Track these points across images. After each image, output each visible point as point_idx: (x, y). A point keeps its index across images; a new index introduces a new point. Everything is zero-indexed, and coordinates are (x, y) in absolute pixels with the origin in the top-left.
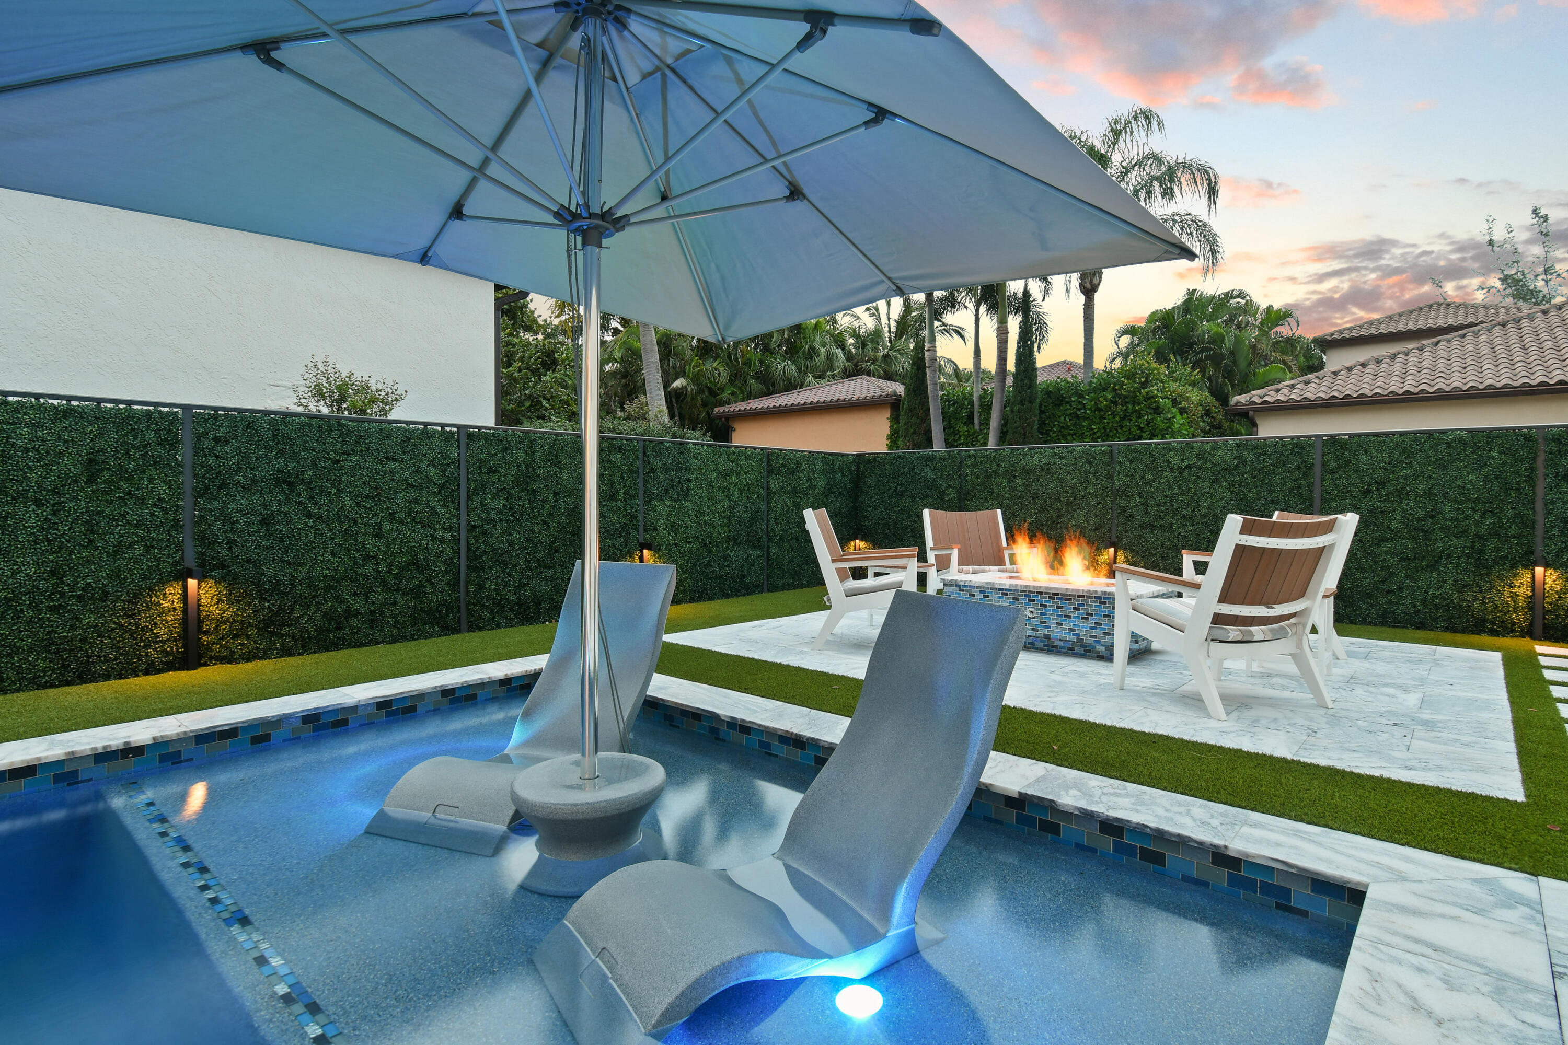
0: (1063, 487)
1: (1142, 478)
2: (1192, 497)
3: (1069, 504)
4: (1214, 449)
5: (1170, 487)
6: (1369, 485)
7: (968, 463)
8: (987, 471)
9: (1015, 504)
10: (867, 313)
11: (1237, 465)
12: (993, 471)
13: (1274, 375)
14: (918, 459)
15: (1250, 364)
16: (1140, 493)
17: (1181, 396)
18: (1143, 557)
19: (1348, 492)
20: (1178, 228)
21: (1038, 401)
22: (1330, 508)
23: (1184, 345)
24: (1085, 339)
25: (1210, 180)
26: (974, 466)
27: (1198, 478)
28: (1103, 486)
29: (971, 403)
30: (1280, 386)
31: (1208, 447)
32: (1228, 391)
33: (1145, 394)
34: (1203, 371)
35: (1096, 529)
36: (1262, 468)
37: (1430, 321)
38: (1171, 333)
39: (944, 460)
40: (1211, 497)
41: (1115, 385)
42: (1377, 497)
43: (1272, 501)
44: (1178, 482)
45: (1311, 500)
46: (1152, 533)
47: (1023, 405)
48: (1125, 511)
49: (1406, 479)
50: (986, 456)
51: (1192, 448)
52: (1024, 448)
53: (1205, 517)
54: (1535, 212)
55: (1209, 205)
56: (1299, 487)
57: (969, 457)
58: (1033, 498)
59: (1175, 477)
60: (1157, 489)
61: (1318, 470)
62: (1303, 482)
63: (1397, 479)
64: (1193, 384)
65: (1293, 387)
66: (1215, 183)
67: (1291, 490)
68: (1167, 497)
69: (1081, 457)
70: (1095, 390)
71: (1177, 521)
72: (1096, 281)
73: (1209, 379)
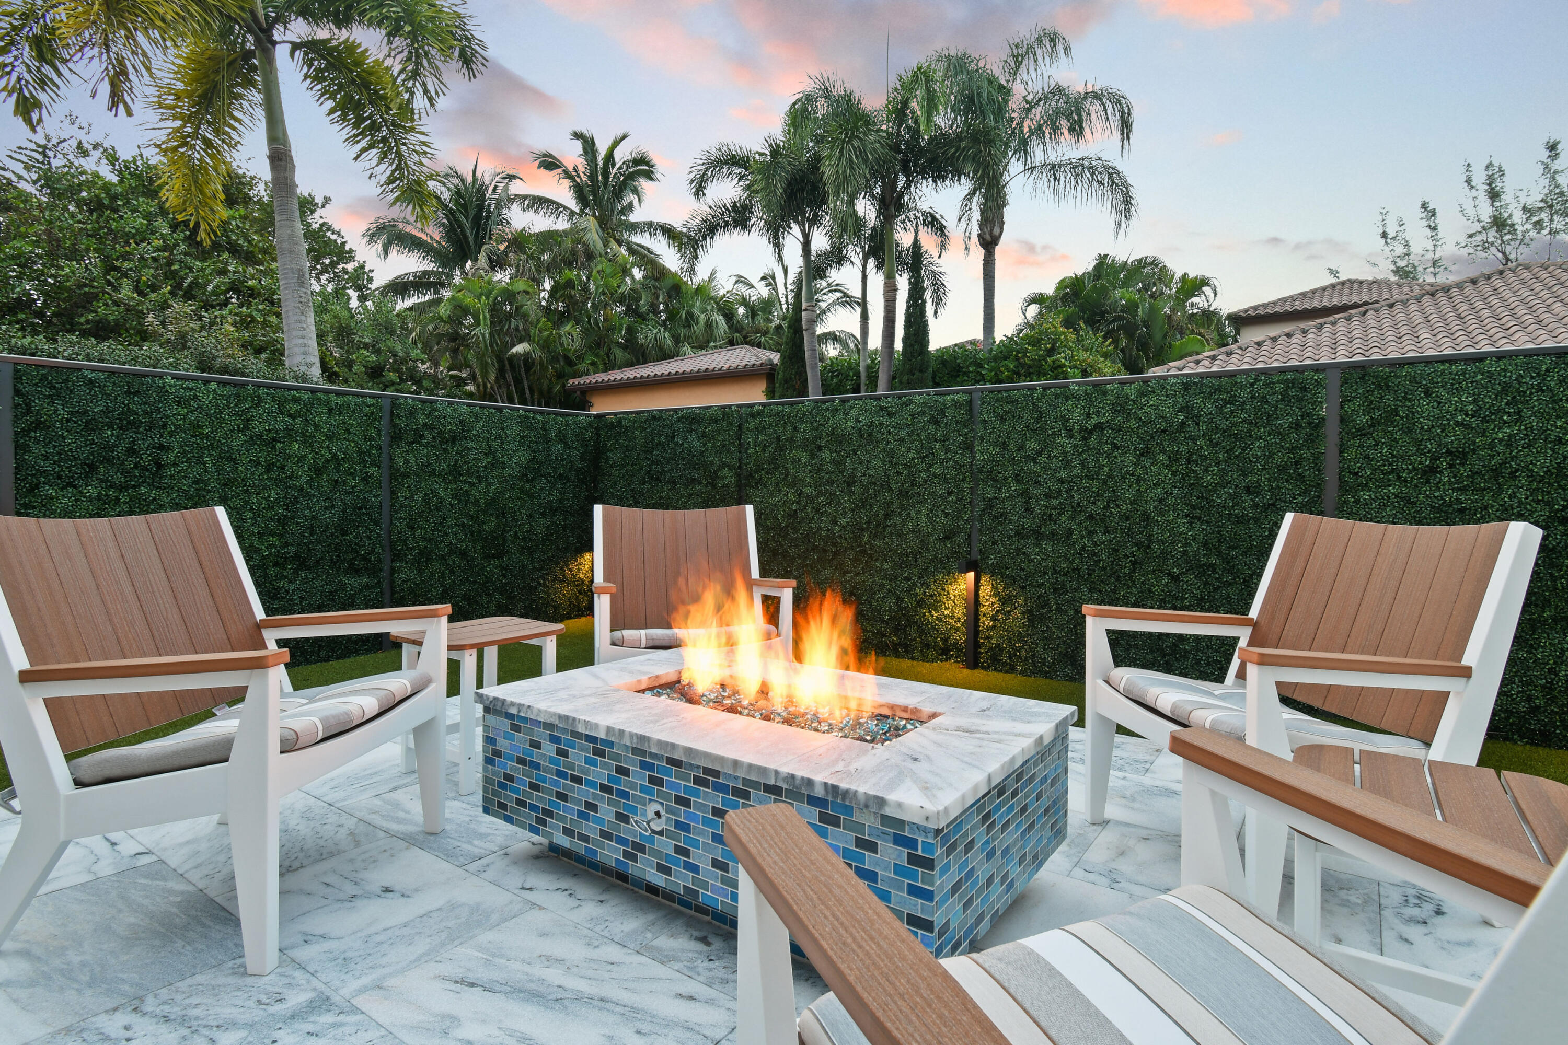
0: (894, 465)
1: (1021, 448)
2: (1105, 482)
3: (903, 494)
4: (1142, 394)
5: (1067, 464)
6: (1434, 458)
7: (751, 426)
8: (778, 438)
9: (820, 493)
10: (763, 283)
11: (1183, 423)
12: (787, 440)
13: (1190, 348)
14: (679, 420)
15: (1165, 336)
16: (1017, 475)
17: (1091, 367)
18: (1023, 588)
19: (1393, 471)
20: (1088, 175)
21: (931, 370)
22: (1357, 502)
23: (1095, 314)
24: (985, 300)
25: (1123, 112)
26: (760, 430)
27: (1116, 447)
28: (956, 462)
29: (858, 374)
30: (1200, 357)
31: (1131, 391)
32: (1143, 365)
33: (1051, 363)
34: (1116, 342)
35: (947, 537)
36: (1229, 428)
37: (1345, 298)
38: (1081, 301)
39: (716, 421)
40: (1138, 481)
41: (1018, 352)
42: (1450, 483)
43: (1248, 489)
44: (1080, 454)
45: (1319, 486)
46: (1038, 545)
47: (913, 375)
48: (992, 507)
49: (1509, 445)
50: (778, 414)
51: (1105, 393)
52: (833, 400)
53: (1127, 519)
54: (1424, 206)
55: (1122, 140)
56: (1297, 463)
57: (753, 415)
58: (849, 485)
59: (1076, 446)
60: (1045, 468)
61: (1332, 431)
62: (1306, 454)
63: (1491, 446)
64: (1106, 356)
65: (1214, 358)
66: (1129, 114)
67: (1282, 469)
68: (1063, 483)
69: (922, 413)
70: (995, 359)
71: (1080, 524)
72: (996, 231)
73: (1122, 351)
